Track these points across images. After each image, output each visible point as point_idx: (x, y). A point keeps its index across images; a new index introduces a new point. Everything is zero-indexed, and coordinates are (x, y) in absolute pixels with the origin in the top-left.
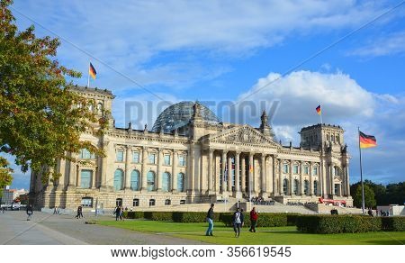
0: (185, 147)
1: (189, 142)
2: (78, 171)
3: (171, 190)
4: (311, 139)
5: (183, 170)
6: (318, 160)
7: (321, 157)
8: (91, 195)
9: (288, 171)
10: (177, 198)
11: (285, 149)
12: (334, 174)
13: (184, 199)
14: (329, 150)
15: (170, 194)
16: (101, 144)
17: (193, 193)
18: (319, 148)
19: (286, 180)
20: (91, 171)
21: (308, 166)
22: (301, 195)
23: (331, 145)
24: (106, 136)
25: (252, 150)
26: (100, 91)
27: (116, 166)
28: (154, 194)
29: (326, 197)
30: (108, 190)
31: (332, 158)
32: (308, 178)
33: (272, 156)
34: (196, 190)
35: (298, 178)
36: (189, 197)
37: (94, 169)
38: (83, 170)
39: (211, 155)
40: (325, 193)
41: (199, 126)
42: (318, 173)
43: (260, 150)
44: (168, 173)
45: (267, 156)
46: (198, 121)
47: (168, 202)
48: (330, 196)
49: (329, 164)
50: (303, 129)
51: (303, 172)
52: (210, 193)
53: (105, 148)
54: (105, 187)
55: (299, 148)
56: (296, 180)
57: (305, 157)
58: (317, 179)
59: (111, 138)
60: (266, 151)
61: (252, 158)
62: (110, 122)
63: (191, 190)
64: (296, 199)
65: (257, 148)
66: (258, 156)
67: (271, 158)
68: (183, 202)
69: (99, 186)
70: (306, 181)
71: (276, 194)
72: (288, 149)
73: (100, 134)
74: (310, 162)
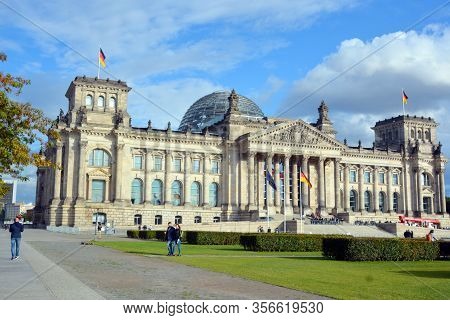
0: (219, 151)
1: (223, 144)
2: (88, 181)
3: (202, 204)
4: (389, 136)
5: (217, 180)
6: (399, 164)
7: (403, 161)
8: (104, 211)
9: (357, 179)
10: (209, 214)
11: (352, 150)
12: (422, 183)
13: (218, 215)
14: (414, 151)
15: (200, 210)
16: (115, 148)
17: (230, 208)
18: (400, 148)
19: (353, 191)
20: (104, 181)
21: (385, 173)
22: (375, 211)
23: (417, 144)
24: (120, 138)
25: (307, 152)
26: (112, 83)
27: (133, 174)
28: (181, 208)
29: (411, 214)
30: (124, 204)
31: (420, 162)
32: (384, 189)
33: (333, 159)
34: (233, 205)
35: (370, 188)
36: (224, 213)
37: (107, 179)
38: (94, 180)
39: (252, 160)
40: (410, 209)
41: (236, 123)
42: (399, 181)
43: (317, 152)
44: (198, 183)
45: (327, 160)
46: (234, 116)
47: (198, 220)
48: (417, 214)
49: (415, 170)
50: (378, 124)
51: (378, 181)
52: (251, 208)
53: (120, 152)
54: (120, 200)
55: (373, 149)
56: (367, 192)
57: (381, 161)
58: (398, 190)
59: (126, 140)
60: (325, 153)
61: (306, 162)
62: (125, 120)
63: (227, 205)
64: (367, 216)
65: (312, 150)
66: (314, 160)
67: (332, 163)
68: (217, 219)
69: (113, 200)
70: (382, 193)
71: (340, 210)
72: (356, 151)
73: (113, 136)
74: (387, 168)
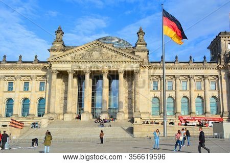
0: (44, 73)
6: (216, 72)
42: (217, 87)
58: (216, 94)
74: (203, 76)
